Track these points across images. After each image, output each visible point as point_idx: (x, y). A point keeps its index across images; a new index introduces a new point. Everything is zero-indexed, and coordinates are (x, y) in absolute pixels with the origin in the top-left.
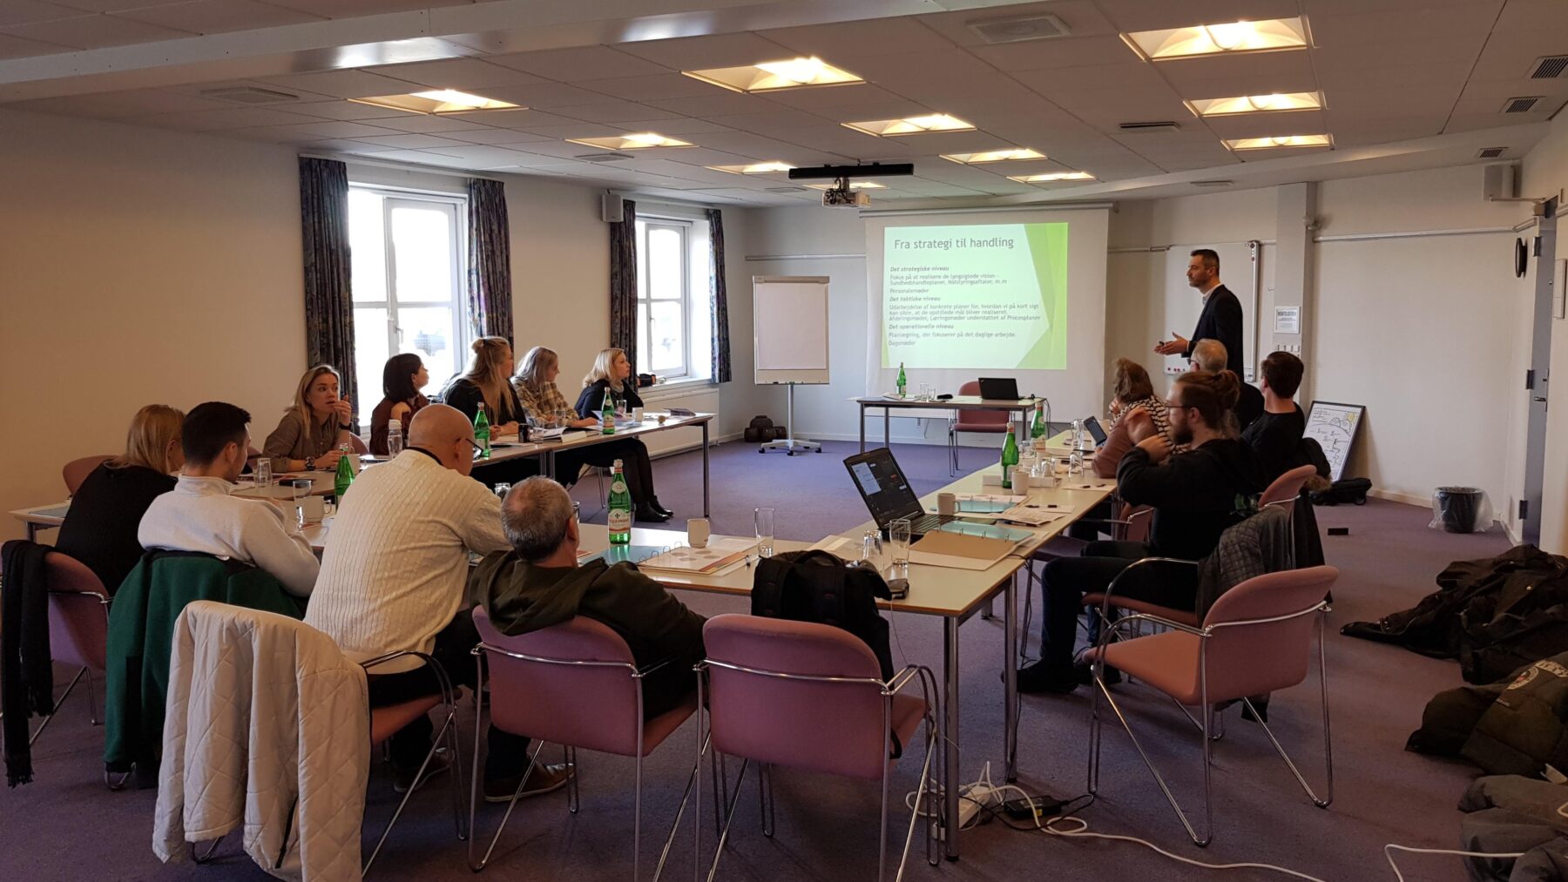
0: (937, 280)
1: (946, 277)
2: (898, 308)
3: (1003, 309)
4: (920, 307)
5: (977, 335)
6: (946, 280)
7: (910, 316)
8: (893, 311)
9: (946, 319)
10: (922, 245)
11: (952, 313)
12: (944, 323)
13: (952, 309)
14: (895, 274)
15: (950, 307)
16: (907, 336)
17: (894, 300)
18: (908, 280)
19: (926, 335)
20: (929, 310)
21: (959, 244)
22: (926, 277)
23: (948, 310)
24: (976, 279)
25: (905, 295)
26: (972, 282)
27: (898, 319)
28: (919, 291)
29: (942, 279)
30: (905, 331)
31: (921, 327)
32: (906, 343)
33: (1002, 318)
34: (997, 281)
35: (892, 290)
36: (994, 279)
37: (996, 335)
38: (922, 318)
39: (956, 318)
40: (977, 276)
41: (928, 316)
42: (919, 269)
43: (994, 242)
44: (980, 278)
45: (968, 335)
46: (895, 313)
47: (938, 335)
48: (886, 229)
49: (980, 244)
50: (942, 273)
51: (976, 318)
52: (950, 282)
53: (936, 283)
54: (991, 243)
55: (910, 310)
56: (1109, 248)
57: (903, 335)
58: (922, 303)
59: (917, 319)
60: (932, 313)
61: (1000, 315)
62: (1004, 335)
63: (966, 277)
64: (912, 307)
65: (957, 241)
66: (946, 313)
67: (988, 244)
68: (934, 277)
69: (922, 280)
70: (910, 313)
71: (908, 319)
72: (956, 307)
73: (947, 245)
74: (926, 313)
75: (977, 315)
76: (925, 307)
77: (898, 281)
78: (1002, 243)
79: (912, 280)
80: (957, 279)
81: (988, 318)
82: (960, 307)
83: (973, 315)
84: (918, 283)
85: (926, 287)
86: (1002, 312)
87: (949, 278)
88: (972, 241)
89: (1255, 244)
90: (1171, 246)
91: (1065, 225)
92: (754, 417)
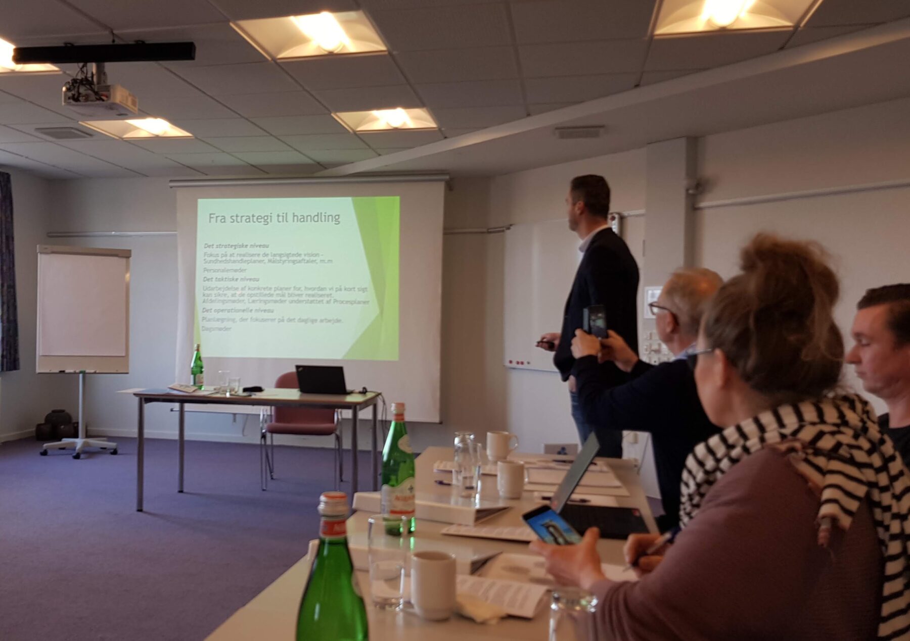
0: (256, 258)
1: (266, 255)
2: (213, 289)
3: (328, 292)
4: (237, 289)
5: (301, 320)
6: (266, 259)
7: (226, 298)
8: (207, 292)
9: (265, 302)
10: (239, 219)
11: (271, 295)
12: (263, 306)
13: (272, 292)
14: (209, 250)
15: (270, 289)
16: (223, 320)
17: (208, 280)
18: (224, 258)
19: (243, 320)
20: (246, 292)
21: (281, 219)
22: (244, 255)
23: (268, 292)
24: (299, 258)
25: (219, 275)
26: (294, 262)
27: (212, 301)
28: (236, 271)
29: (261, 258)
30: (221, 315)
31: (239, 311)
32: (220, 329)
33: (328, 302)
34: (322, 261)
35: (206, 270)
36: (318, 259)
37: (322, 321)
38: (239, 301)
39: (276, 302)
40: (300, 255)
41: (246, 298)
42: (235, 247)
43: (318, 217)
44: (303, 257)
45: (290, 320)
46: (208, 295)
47: (257, 320)
48: (200, 201)
49: (303, 219)
50: (262, 251)
51: (300, 302)
52: (270, 261)
53: (255, 262)
54: (316, 218)
55: (225, 292)
57: (218, 320)
58: (240, 284)
59: (234, 302)
60: (251, 295)
61: (326, 299)
62: (329, 321)
63: (288, 255)
64: (228, 289)
65: (278, 216)
66: (266, 295)
67: (312, 219)
68: (253, 255)
69: (239, 258)
70: (225, 295)
71: (223, 302)
72: (276, 289)
73: (266, 219)
74: (243, 295)
75: (301, 299)
76: (243, 289)
77: (213, 259)
78: (328, 218)
79: (228, 258)
80: (278, 258)
81: (312, 302)
82: (281, 289)
83: (296, 298)
84: (234, 262)
85: (243, 266)
86: (328, 295)
87: (270, 257)
88: (294, 216)
89: (616, 216)
90: (511, 225)
91: (397, 198)
92: (50, 411)
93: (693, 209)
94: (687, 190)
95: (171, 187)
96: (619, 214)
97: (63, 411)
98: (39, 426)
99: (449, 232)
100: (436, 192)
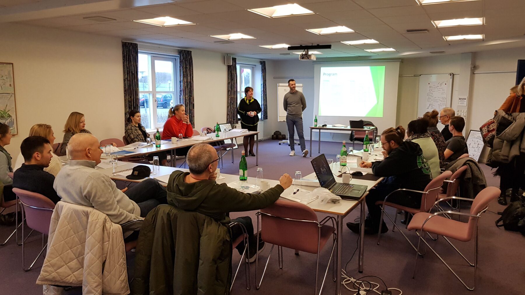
48: (322, 68)
56: (399, 75)
89: (452, 74)
90: (421, 75)
91: (384, 67)
92: (275, 131)
93: (473, 73)
94: (471, 68)
96: (452, 73)
97: (279, 131)
98: (273, 135)
99: (401, 76)
100: (397, 65)
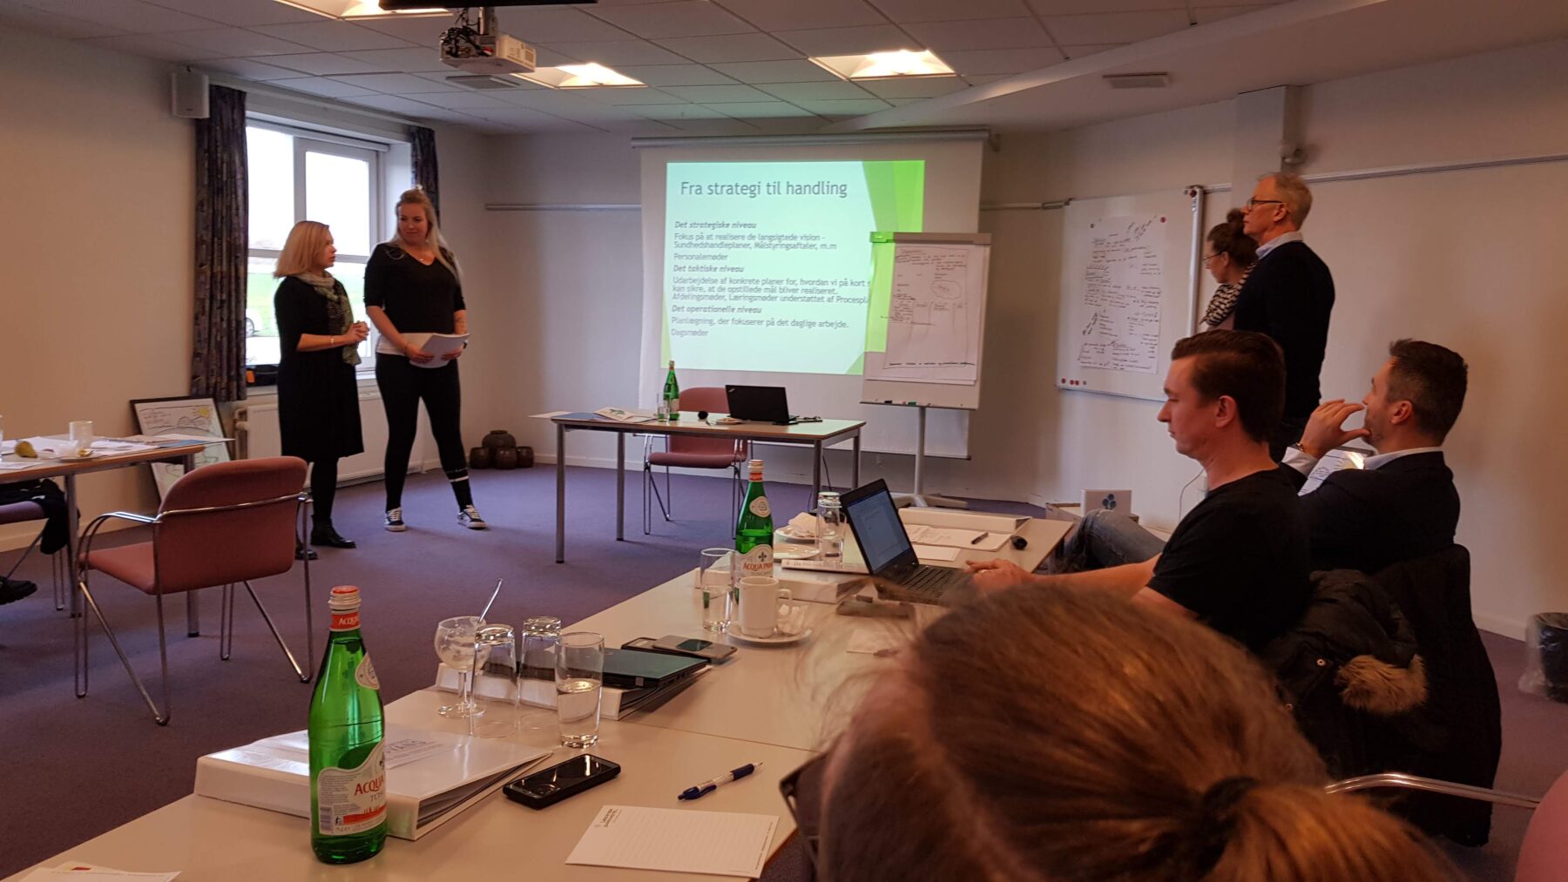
0: (740, 241)
1: (752, 237)
2: (685, 281)
3: (830, 287)
4: (715, 281)
5: (795, 323)
6: (752, 242)
7: (702, 293)
8: (677, 285)
9: (751, 299)
10: (719, 189)
11: (759, 290)
12: (748, 305)
13: (759, 286)
14: (680, 230)
15: (758, 281)
16: (696, 321)
17: (680, 269)
18: (699, 241)
19: (723, 321)
20: (727, 285)
21: (771, 189)
22: (725, 237)
23: (753, 286)
24: (794, 242)
25: (694, 263)
26: (788, 247)
27: (685, 297)
28: (714, 257)
29: (746, 241)
30: (695, 315)
31: (717, 310)
32: (694, 333)
33: (830, 300)
34: (824, 246)
35: (677, 256)
36: (818, 243)
37: (821, 325)
38: (720, 297)
39: (764, 298)
40: (795, 238)
41: (726, 293)
42: (713, 226)
43: (819, 188)
44: (799, 240)
45: (782, 323)
46: (679, 289)
47: (740, 322)
49: (800, 190)
50: (747, 231)
51: (794, 299)
52: (757, 245)
53: (738, 246)
54: (816, 189)
55: (701, 285)
56: (982, 203)
57: (692, 321)
58: (718, 275)
59: (712, 298)
60: (732, 290)
61: (827, 296)
62: (831, 324)
63: (780, 238)
64: (705, 281)
65: (768, 186)
66: (751, 290)
67: (812, 190)
68: (736, 237)
69: (719, 241)
70: (701, 289)
71: (699, 298)
72: (765, 282)
73: (753, 191)
74: (722, 289)
75: (795, 295)
76: (723, 281)
77: (687, 241)
78: (831, 188)
79: (705, 241)
80: (767, 242)
81: (809, 299)
82: (771, 282)
83: (789, 295)
84: (712, 246)
85: (723, 251)
86: (830, 291)
87: (757, 240)
88: (788, 186)
89: (1198, 190)
90: (1071, 199)
91: (921, 164)
94: (1284, 158)
95: (634, 148)
96: (1201, 187)
97: (505, 432)
98: (474, 450)
99: (991, 207)
